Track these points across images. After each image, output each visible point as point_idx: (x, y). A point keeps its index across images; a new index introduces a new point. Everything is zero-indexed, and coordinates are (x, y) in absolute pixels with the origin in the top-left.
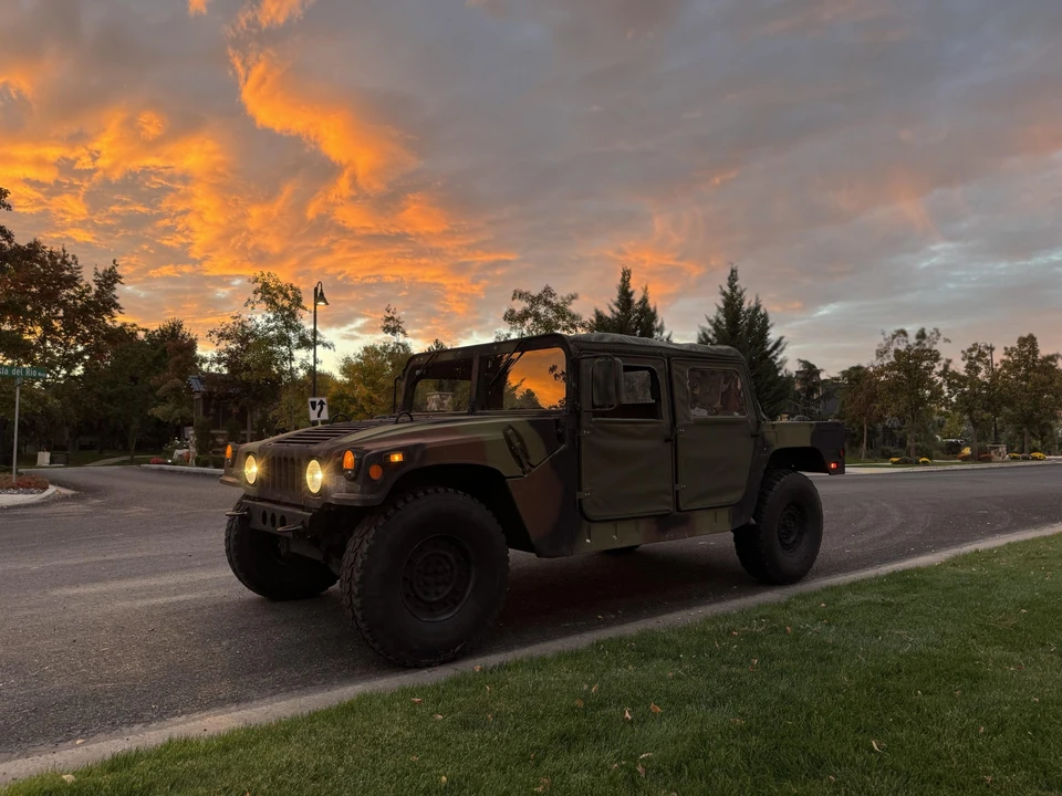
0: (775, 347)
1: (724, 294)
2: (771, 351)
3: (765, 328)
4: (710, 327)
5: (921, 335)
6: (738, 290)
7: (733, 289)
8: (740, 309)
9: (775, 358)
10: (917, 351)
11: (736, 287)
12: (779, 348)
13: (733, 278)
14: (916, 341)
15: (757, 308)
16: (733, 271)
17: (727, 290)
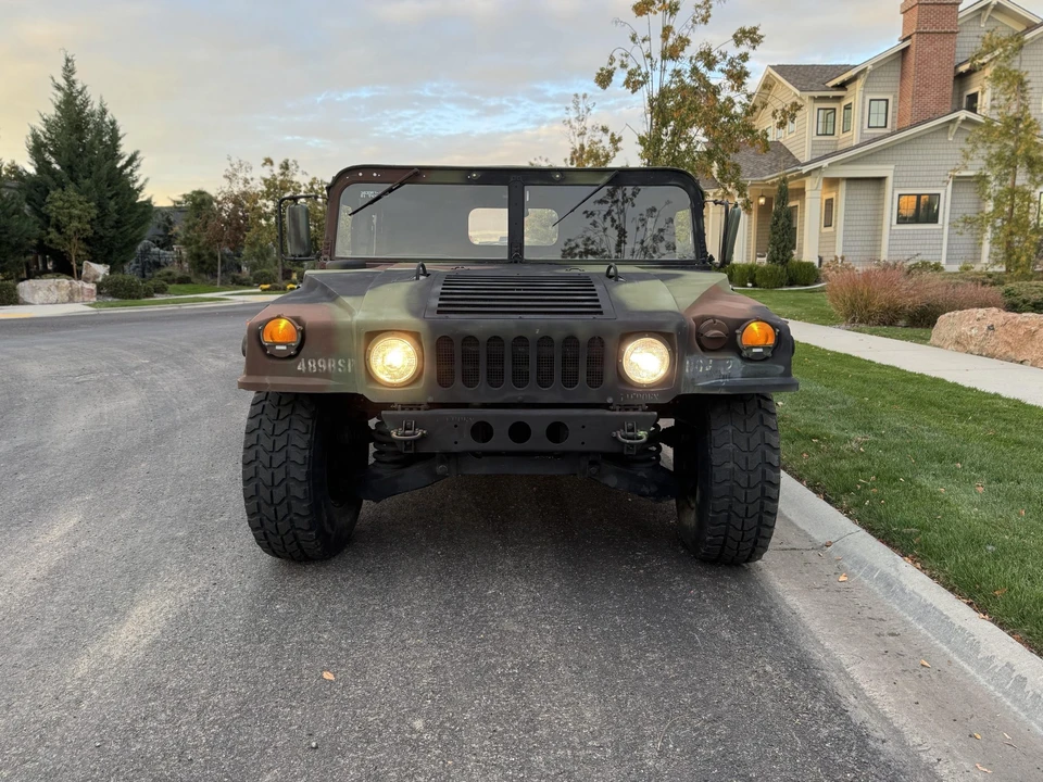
0: (130, 162)
1: (59, 88)
2: (125, 167)
3: (115, 138)
4: (44, 129)
5: (285, 166)
6: (79, 86)
7: (71, 84)
8: (82, 111)
9: (131, 174)
10: (282, 181)
11: (74, 82)
12: (135, 164)
13: (69, 71)
14: (280, 171)
15: (104, 112)
16: (68, 60)
17: (63, 83)
